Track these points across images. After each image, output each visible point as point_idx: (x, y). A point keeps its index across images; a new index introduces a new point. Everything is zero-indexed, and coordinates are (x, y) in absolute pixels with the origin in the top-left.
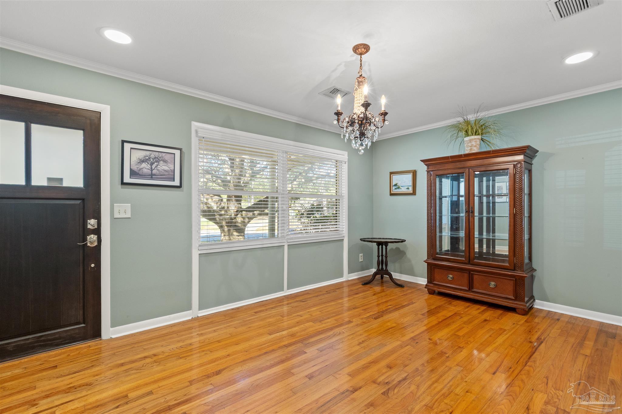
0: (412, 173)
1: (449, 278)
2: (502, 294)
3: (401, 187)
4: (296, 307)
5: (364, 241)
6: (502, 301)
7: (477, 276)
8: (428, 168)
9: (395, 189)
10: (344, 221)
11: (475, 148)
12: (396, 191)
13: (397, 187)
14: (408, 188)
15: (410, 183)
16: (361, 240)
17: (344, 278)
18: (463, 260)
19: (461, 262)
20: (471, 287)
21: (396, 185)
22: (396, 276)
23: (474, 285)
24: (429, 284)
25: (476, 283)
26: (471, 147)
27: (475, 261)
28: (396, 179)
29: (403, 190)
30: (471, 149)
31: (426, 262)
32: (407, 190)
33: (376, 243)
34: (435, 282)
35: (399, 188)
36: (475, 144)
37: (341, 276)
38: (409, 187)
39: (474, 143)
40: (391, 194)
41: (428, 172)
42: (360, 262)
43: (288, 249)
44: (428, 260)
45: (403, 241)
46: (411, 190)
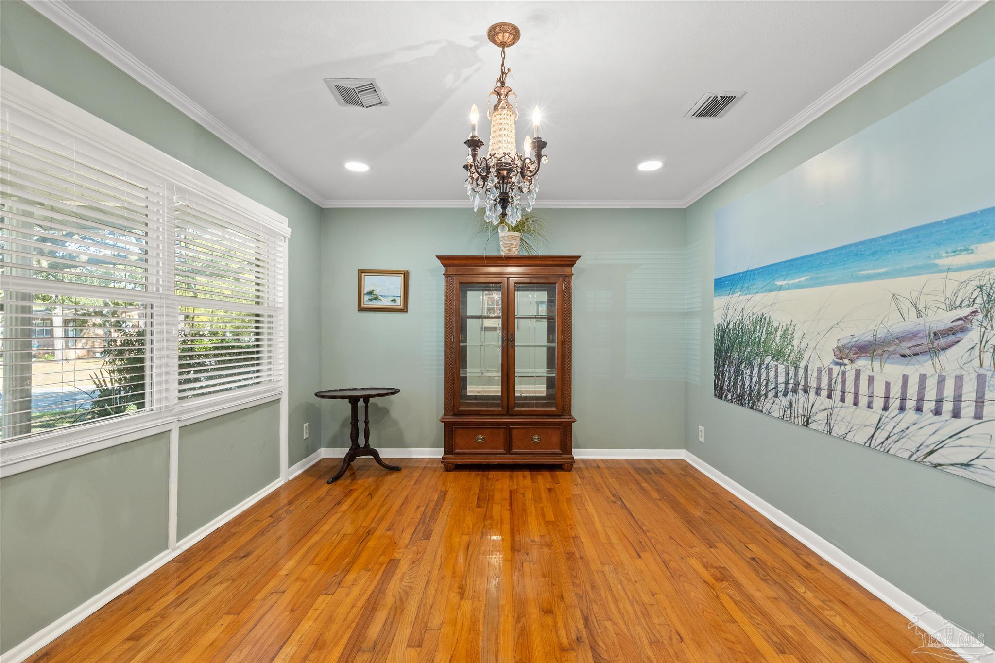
0: (402, 276)
1: (480, 441)
2: (549, 449)
3: (380, 298)
4: (241, 574)
5: (323, 397)
6: (548, 459)
7: (517, 430)
8: (446, 271)
9: (369, 299)
10: (281, 361)
11: (514, 249)
12: (371, 303)
13: (373, 296)
14: (394, 301)
15: (399, 292)
16: (318, 395)
17: (280, 479)
18: (500, 411)
19: (497, 413)
20: (509, 449)
21: (371, 293)
22: (386, 453)
23: (513, 444)
24: (445, 456)
25: (515, 442)
26: (509, 246)
27: (515, 409)
28: (370, 283)
29: (385, 303)
30: (509, 250)
31: (442, 422)
32: (392, 303)
33: (348, 400)
34: (457, 451)
35: (376, 298)
36: (515, 244)
37: (276, 475)
38: (397, 299)
39: (513, 242)
40: (361, 309)
41: (446, 275)
42: (306, 439)
43: (181, 436)
44: (446, 417)
45: (394, 392)
46: (399, 304)
